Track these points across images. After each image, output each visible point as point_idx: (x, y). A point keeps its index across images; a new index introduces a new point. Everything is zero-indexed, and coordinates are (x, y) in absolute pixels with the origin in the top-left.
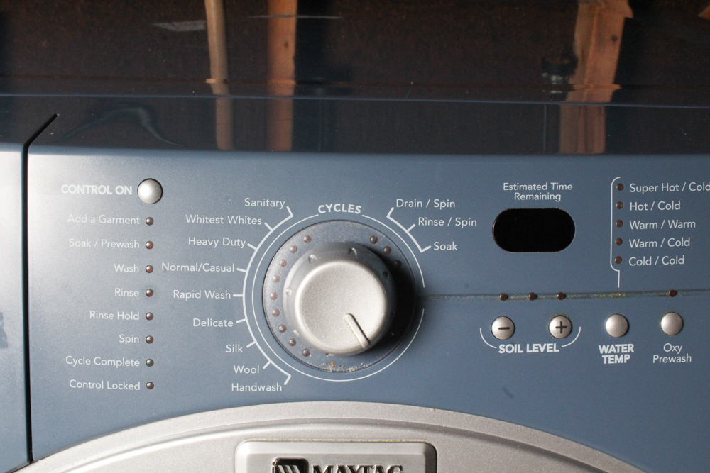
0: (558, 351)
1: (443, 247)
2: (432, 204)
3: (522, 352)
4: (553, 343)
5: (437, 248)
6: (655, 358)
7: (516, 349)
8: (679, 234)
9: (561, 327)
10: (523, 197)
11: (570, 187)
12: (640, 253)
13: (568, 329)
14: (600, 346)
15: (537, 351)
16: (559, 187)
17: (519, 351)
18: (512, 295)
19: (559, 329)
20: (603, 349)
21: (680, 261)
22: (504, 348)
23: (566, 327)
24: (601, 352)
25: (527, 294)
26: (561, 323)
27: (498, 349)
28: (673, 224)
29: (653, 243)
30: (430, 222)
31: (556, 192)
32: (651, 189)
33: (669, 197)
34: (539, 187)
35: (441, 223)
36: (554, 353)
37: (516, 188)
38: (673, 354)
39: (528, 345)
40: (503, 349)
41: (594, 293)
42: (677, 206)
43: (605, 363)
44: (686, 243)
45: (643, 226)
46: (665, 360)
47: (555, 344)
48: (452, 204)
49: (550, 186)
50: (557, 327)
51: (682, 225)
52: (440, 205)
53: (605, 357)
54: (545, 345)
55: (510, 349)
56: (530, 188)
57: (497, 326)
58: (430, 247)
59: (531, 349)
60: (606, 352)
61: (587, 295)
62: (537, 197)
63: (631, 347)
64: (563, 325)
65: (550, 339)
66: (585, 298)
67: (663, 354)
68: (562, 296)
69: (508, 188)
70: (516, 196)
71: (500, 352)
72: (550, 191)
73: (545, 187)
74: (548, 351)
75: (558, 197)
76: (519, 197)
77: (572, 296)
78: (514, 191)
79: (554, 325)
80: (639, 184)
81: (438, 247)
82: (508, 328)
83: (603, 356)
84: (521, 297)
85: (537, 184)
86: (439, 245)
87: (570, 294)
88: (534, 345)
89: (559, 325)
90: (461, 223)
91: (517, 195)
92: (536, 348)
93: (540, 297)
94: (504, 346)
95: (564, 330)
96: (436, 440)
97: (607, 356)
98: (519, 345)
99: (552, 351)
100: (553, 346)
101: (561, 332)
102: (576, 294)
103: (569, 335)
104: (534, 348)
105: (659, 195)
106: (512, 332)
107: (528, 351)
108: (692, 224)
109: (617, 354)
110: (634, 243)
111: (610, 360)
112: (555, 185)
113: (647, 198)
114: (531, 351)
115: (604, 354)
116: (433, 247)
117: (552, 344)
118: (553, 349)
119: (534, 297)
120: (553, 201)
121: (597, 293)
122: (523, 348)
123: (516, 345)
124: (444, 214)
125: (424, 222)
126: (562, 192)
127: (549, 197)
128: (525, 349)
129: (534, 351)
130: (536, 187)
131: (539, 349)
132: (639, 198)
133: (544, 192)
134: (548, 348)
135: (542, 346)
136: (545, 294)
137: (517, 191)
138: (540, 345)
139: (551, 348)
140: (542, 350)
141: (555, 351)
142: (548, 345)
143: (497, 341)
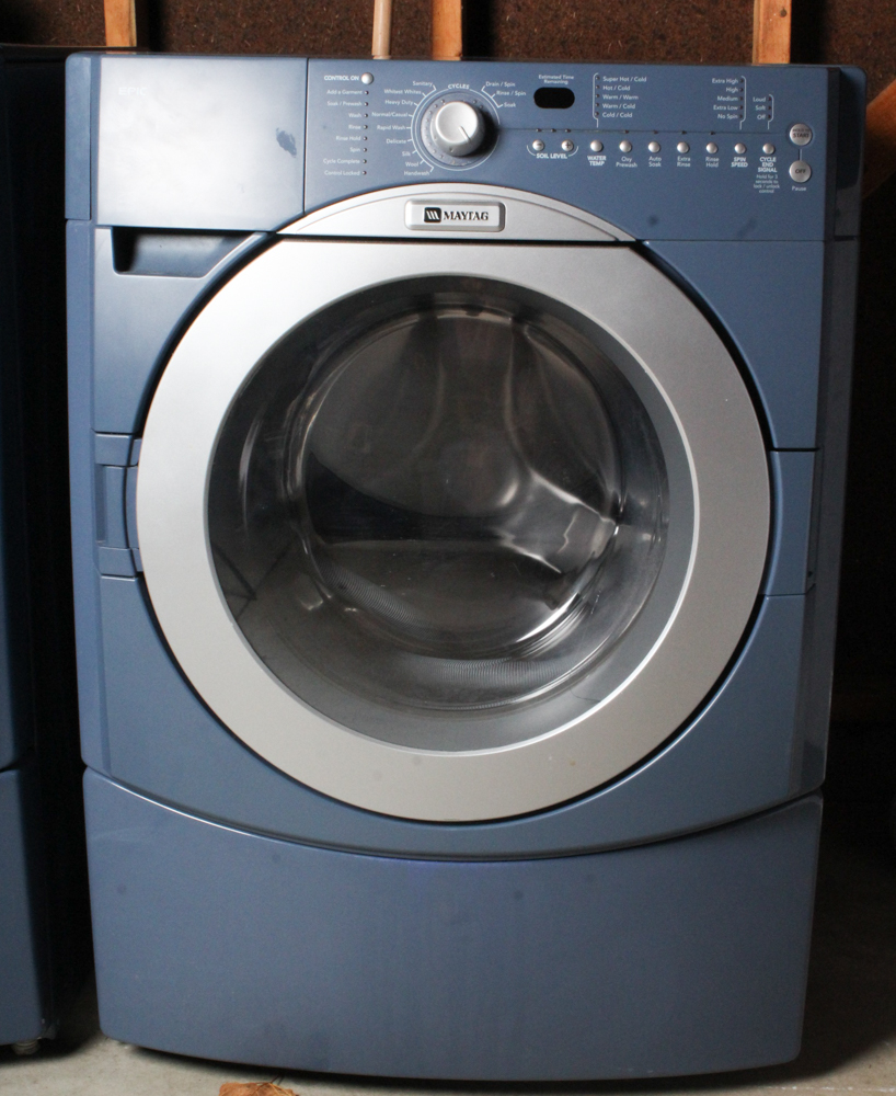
0: (567, 158)
1: (509, 105)
2: (504, 84)
3: (549, 157)
4: (564, 154)
6: (618, 164)
7: (545, 156)
8: (628, 102)
9: (568, 145)
10: (549, 82)
11: (573, 78)
12: (608, 111)
13: (572, 146)
14: (588, 156)
15: (556, 158)
16: (567, 77)
17: (547, 157)
18: (543, 129)
20: (589, 158)
21: (630, 115)
23: (570, 145)
24: (589, 160)
25: (551, 130)
26: (568, 143)
27: (537, 156)
28: (625, 97)
29: (615, 106)
30: (503, 93)
31: (565, 80)
32: (615, 79)
33: (624, 84)
34: (557, 77)
35: (508, 93)
37: (545, 77)
38: (627, 162)
39: (551, 154)
40: (539, 156)
41: (585, 130)
42: (628, 88)
43: (591, 165)
44: (634, 107)
45: (610, 98)
46: (623, 165)
48: (514, 85)
49: (563, 77)
50: (566, 146)
51: (630, 98)
52: (507, 85)
53: (591, 162)
55: (542, 156)
56: (553, 77)
57: (535, 146)
58: (503, 105)
59: (553, 156)
60: (592, 160)
61: (582, 131)
62: (556, 82)
63: (604, 158)
65: (561, 151)
67: (622, 162)
68: (569, 131)
69: (541, 77)
70: (545, 81)
71: (537, 158)
72: (563, 79)
73: (560, 78)
74: (562, 158)
75: (567, 82)
76: (547, 82)
77: (574, 131)
78: (544, 79)
79: (564, 145)
80: (608, 77)
81: (506, 105)
82: (541, 145)
84: (548, 130)
88: (554, 154)
90: (518, 94)
92: (555, 156)
93: (557, 130)
94: (539, 154)
95: (570, 147)
96: (505, 203)
98: (547, 154)
101: (568, 148)
102: (576, 130)
103: (572, 150)
105: (618, 83)
106: (543, 148)
107: (551, 157)
108: (636, 97)
109: (598, 161)
110: (605, 106)
111: (594, 164)
112: (565, 77)
113: (613, 84)
114: (553, 158)
119: (554, 130)
120: (564, 84)
123: (545, 154)
124: (510, 89)
125: (500, 93)
126: (569, 80)
127: (562, 82)
130: (555, 77)
132: (608, 84)
133: (559, 80)
135: (559, 155)
136: (560, 130)
137: (546, 79)
138: (557, 155)
139: (563, 156)
140: (559, 157)
141: (565, 158)
142: (562, 154)
143: (536, 152)
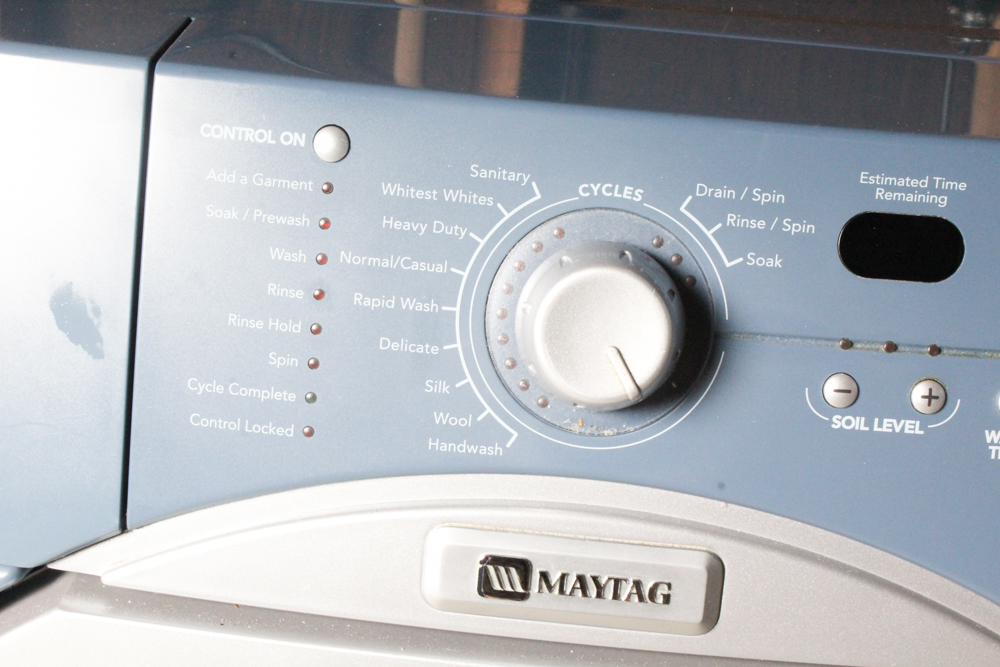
0: (922, 432)
1: (761, 262)
2: (750, 195)
3: (867, 429)
4: (916, 420)
5: (751, 262)
7: (858, 423)
9: (930, 397)
10: (889, 196)
11: (962, 186)
13: (940, 400)
14: (987, 432)
15: (890, 430)
16: (946, 185)
17: (863, 428)
18: (859, 342)
19: (927, 400)
20: (991, 436)
22: (840, 420)
23: (937, 398)
24: (989, 441)
25: (882, 344)
26: (930, 390)
27: (831, 422)
30: (745, 223)
31: (940, 192)
34: (914, 183)
35: (761, 224)
36: (914, 434)
37: (880, 180)
39: (876, 420)
40: (838, 422)
41: (985, 351)
43: (993, 457)
47: (918, 423)
48: (780, 198)
49: (932, 182)
50: (924, 397)
52: (762, 198)
53: (993, 448)
54: (902, 422)
55: (848, 423)
56: (901, 182)
57: (832, 387)
58: (741, 259)
59: (880, 425)
60: (996, 441)
61: (974, 352)
62: (910, 198)
64: (934, 394)
65: (910, 412)
66: (971, 356)
68: (936, 350)
69: (868, 180)
70: (879, 193)
71: (833, 426)
72: (932, 189)
73: (923, 184)
74: (906, 431)
75: (943, 200)
76: (883, 195)
77: (951, 352)
78: (875, 186)
79: (919, 393)
81: (753, 260)
82: (849, 391)
83: (990, 447)
84: (873, 346)
85: (912, 178)
86: (755, 258)
87: (949, 348)
88: (885, 420)
89: (927, 394)
90: (792, 228)
91: (880, 191)
92: (888, 425)
93: (900, 348)
94: (839, 417)
95: (933, 401)
96: (727, 551)
97: (997, 448)
98: (863, 419)
99: (912, 432)
100: (914, 425)
101: (929, 404)
102: (957, 349)
103: (940, 410)
104: (885, 424)
106: (854, 396)
107: (876, 429)
112: (940, 181)
114: (880, 430)
115: (992, 443)
116: (746, 260)
117: (913, 422)
118: (914, 429)
119: (892, 347)
120: (934, 205)
121: (990, 351)
122: (869, 423)
123: (858, 418)
124: (766, 212)
125: (735, 222)
126: (950, 193)
127: (929, 199)
128: (871, 427)
129: (884, 429)
130: (910, 182)
131: (893, 428)
133: (922, 191)
134: (907, 427)
135: (898, 423)
136: (910, 346)
137: (880, 186)
138: (895, 421)
139: (911, 427)
140: (898, 430)
141: (918, 432)
142: (908, 422)
143: (830, 410)
